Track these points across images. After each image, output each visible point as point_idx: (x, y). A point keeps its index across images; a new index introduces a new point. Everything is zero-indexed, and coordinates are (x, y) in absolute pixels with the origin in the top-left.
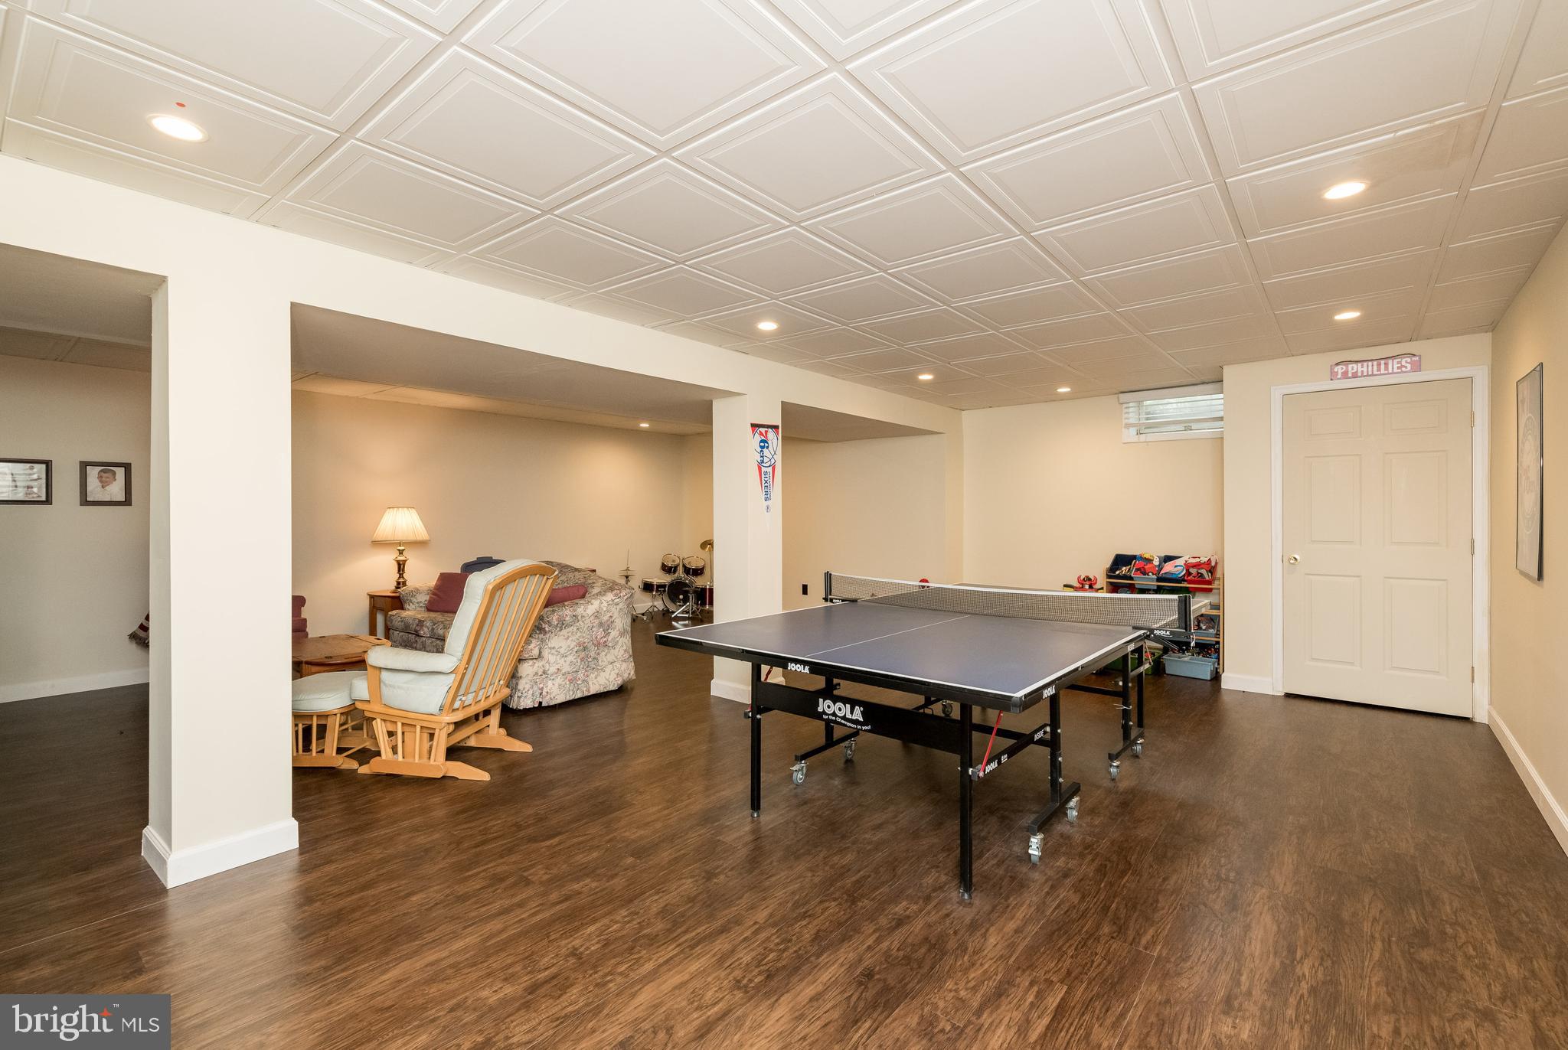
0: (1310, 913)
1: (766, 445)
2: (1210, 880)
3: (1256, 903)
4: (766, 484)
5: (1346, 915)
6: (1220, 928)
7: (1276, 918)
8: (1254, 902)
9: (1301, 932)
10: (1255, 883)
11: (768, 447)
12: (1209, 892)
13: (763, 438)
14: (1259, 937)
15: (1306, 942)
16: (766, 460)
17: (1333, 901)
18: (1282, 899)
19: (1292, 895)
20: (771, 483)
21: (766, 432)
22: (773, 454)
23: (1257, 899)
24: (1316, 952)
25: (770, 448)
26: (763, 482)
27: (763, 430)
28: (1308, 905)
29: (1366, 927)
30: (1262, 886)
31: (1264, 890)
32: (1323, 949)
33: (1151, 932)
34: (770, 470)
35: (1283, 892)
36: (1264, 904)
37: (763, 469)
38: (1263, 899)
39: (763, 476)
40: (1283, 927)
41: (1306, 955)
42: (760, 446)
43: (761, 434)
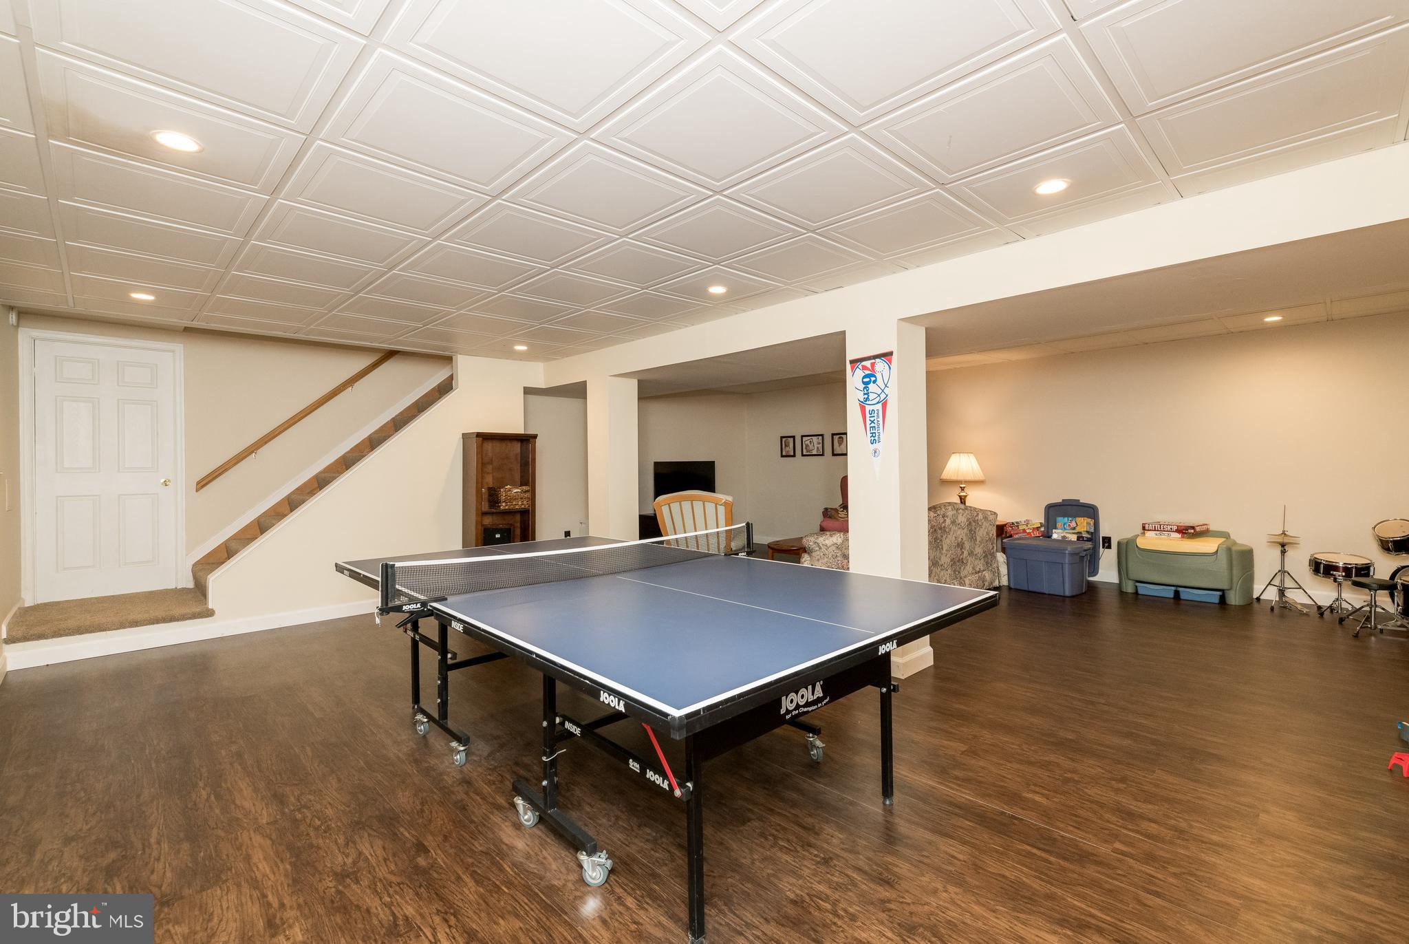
0: (217, 828)
1: (873, 379)
2: (311, 801)
3: (263, 809)
4: (873, 425)
5: (186, 846)
6: (274, 779)
7: (241, 809)
8: (265, 809)
9: (217, 811)
10: (276, 822)
11: (874, 382)
12: (302, 794)
13: (867, 372)
14: (245, 792)
15: (210, 807)
16: (872, 396)
17: (201, 852)
18: (246, 825)
19: (239, 834)
20: (881, 422)
21: (873, 365)
22: (883, 386)
23: (264, 812)
24: (201, 806)
25: (879, 381)
26: (868, 422)
27: (868, 364)
28: (221, 833)
29: (165, 846)
30: (268, 824)
31: (264, 821)
32: (197, 811)
33: (310, 754)
34: (879, 406)
35: (249, 831)
36: (256, 812)
37: (868, 408)
38: (260, 815)
39: (868, 415)
40: (233, 807)
41: (207, 800)
42: (864, 383)
43: (865, 368)
